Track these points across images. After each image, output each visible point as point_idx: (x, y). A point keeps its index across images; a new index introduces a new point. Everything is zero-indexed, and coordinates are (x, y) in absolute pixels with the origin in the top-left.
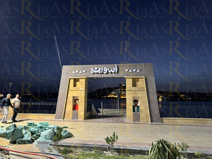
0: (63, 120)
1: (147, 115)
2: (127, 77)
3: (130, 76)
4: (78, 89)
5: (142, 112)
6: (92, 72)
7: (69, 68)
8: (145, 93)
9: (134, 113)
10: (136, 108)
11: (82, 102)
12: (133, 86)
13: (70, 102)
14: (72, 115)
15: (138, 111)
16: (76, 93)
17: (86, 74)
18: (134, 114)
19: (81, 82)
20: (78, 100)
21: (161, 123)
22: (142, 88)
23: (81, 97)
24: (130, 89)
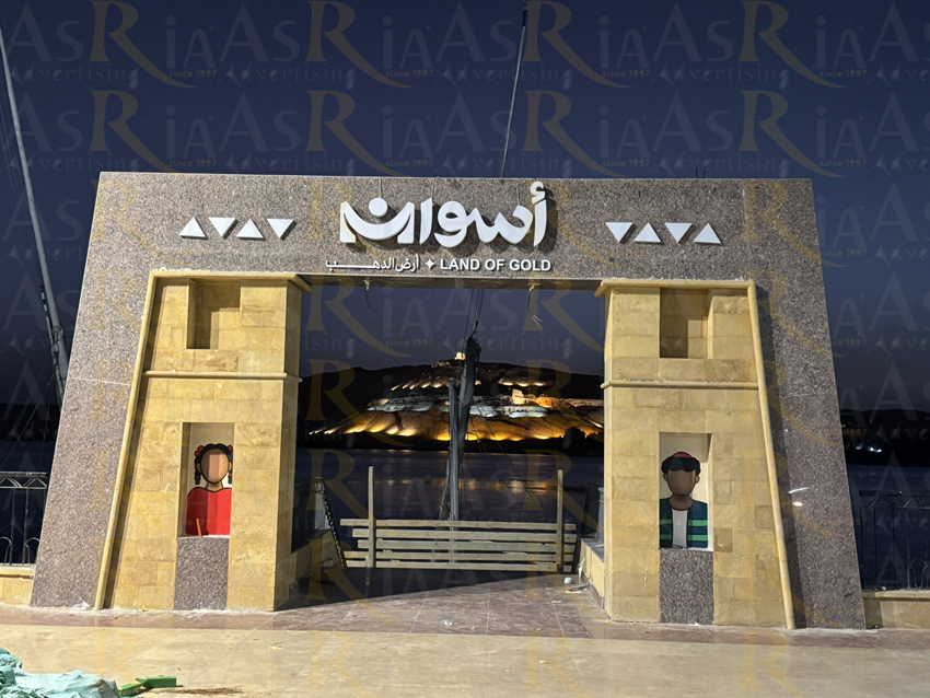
0: (105, 612)
1: (763, 566)
2: (623, 280)
3: (640, 272)
4: (229, 362)
5: (729, 549)
6: (347, 237)
7: (156, 193)
8: (753, 405)
9: (672, 554)
10: (680, 519)
11: (259, 473)
12: (664, 354)
13: (161, 468)
14: (179, 575)
15: (695, 538)
16: (211, 397)
17: (291, 248)
18: (666, 567)
19: (256, 309)
20: (228, 451)
21: (868, 628)
22: (734, 365)
23: (251, 428)
24: (644, 371)
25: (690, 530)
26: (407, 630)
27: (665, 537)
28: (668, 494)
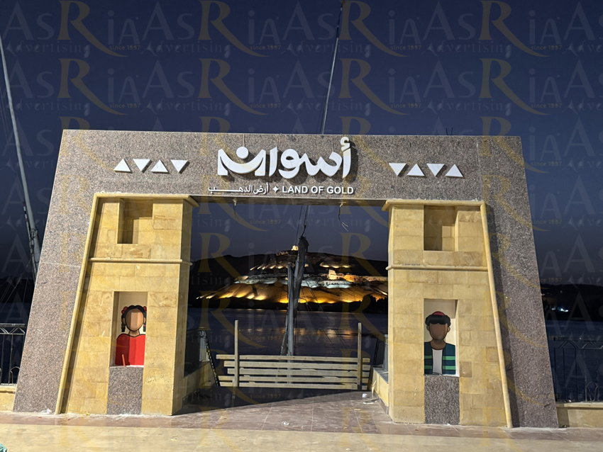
0: (62, 416)
1: (493, 389)
2: (400, 200)
3: (411, 195)
4: (145, 252)
5: (469, 375)
6: (222, 172)
7: (99, 143)
8: (484, 281)
9: (432, 378)
10: (437, 355)
11: (164, 325)
12: (426, 248)
13: (99, 321)
14: (110, 392)
15: (448, 368)
16: (133, 275)
17: (186, 179)
18: (429, 387)
19: (163, 218)
20: (143, 310)
21: (560, 427)
22: (472, 255)
23: (158, 295)
24: (414, 259)
25: (445, 363)
26: (260, 428)
27: (428, 367)
28: (430, 339)
